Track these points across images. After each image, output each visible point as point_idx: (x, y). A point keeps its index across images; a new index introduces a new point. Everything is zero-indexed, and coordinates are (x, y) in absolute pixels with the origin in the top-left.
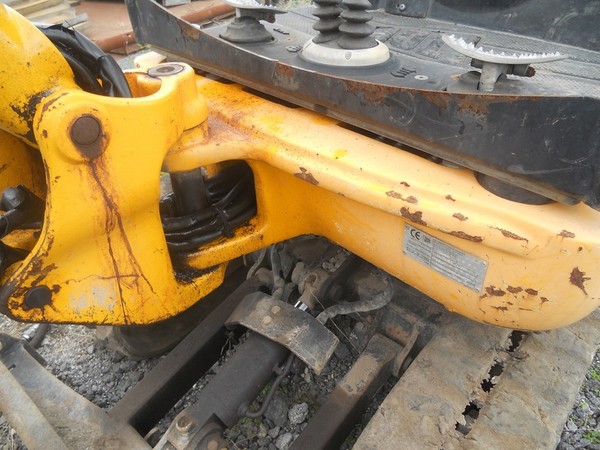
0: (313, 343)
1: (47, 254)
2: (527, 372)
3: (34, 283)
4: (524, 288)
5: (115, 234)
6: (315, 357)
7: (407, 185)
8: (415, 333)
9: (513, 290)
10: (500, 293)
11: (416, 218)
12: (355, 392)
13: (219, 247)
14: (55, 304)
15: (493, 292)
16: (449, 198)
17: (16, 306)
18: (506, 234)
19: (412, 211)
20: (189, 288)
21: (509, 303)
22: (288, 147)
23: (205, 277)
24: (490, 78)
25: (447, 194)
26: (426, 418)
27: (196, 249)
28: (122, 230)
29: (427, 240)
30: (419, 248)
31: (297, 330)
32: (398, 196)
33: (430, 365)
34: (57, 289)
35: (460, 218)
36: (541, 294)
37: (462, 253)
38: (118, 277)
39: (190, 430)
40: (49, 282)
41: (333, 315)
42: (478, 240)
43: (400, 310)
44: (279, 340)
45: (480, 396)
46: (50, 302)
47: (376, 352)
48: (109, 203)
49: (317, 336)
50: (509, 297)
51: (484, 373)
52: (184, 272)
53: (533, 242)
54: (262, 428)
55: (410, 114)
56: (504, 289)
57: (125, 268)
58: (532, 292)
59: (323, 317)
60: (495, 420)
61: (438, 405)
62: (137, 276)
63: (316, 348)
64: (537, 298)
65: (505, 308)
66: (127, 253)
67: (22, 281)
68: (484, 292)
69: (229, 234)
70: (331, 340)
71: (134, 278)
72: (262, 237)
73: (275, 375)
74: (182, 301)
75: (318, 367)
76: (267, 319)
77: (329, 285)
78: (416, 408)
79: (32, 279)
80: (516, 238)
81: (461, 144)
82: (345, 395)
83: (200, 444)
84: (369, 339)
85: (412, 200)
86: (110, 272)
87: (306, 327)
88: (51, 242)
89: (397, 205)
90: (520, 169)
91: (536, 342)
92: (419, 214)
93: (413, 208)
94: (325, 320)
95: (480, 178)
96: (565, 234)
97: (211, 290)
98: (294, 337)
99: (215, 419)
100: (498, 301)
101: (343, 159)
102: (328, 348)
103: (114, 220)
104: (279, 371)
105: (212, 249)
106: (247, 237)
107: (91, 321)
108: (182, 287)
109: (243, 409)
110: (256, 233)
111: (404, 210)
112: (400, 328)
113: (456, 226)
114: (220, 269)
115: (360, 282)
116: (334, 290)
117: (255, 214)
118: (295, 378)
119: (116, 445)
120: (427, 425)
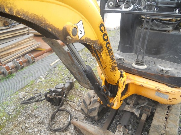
2: (172, 112)
6: (138, 114)
7: (158, 86)
8: (151, 109)
10: (171, 99)
11: (160, 90)
15: (169, 99)
16: (164, 88)
18: (172, 92)
21: (172, 101)
22: (138, 82)
24: (165, 72)
30: (158, 94)
31: (134, 110)
33: (158, 112)
38: (117, 102)
41: (138, 107)
42: (168, 93)
43: (147, 105)
44: (132, 112)
45: (167, 116)
47: (145, 113)
51: (166, 113)
53: (175, 92)
58: (175, 99)
60: (170, 119)
61: (162, 117)
63: (137, 112)
70: (139, 111)
72: (128, 95)
75: (138, 115)
76: (129, 108)
78: (159, 118)
81: (165, 81)
82: (143, 120)
83: (124, 130)
85: (159, 88)
89: (157, 89)
90: (173, 84)
93: (159, 89)
95: (167, 85)
96: (179, 91)
99: (125, 126)
101: (148, 83)
108: (120, 103)
112: (147, 109)
113: (165, 91)
117: (127, 91)
119: (107, 133)
120: (161, 120)
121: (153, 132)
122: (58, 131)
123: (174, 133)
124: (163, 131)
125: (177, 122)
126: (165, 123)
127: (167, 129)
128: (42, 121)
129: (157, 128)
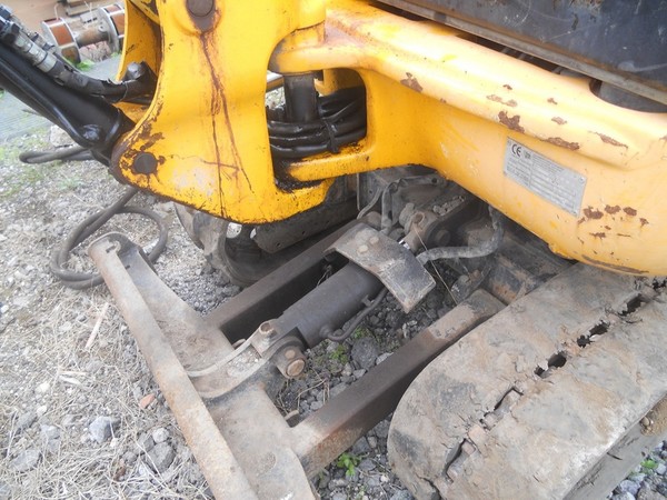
0: (406, 278)
1: (155, 120)
2: (635, 336)
3: (143, 148)
4: (622, 207)
5: (220, 117)
7: (509, 88)
9: (612, 210)
10: (598, 215)
11: (514, 124)
12: (443, 337)
13: (323, 161)
14: (159, 174)
15: (593, 215)
16: (551, 101)
17: (126, 167)
18: (605, 139)
19: (510, 116)
20: (288, 197)
21: (607, 228)
22: (398, 53)
23: (305, 191)
25: (549, 97)
26: (504, 355)
27: (299, 158)
28: (227, 117)
29: (528, 156)
30: (519, 167)
31: (391, 263)
32: (498, 99)
33: (524, 310)
34: (162, 160)
35: (559, 121)
36: (640, 215)
37: (561, 168)
38: (219, 165)
39: (272, 336)
40: (157, 150)
41: (434, 257)
42: (574, 147)
43: (509, 265)
44: (372, 269)
45: (572, 349)
46: (155, 172)
47: (474, 305)
48: (216, 83)
49: (413, 273)
50: (607, 219)
51: (584, 329)
52: (285, 182)
53: (633, 148)
54: (347, 367)
55: (525, 12)
56: (602, 210)
57: (227, 158)
58: (631, 212)
59: (423, 257)
60: (582, 369)
61: (521, 346)
62: (237, 169)
63: (408, 284)
64: (636, 219)
65: (603, 235)
66: (230, 143)
67: (133, 143)
68: (582, 215)
69: (334, 150)
70: (427, 280)
71: (234, 170)
72: (367, 159)
73: (363, 307)
74: (279, 209)
75: (407, 304)
76: (364, 248)
77: (436, 228)
78: (495, 345)
79: (141, 143)
80: (616, 144)
81: (573, 41)
82: (431, 337)
83: (279, 351)
84: (472, 292)
85: (512, 103)
86: (212, 158)
87: (401, 261)
88: (160, 108)
90: (630, 66)
91: (655, 310)
92: (516, 119)
93: (511, 112)
94: (425, 261)
97: (309, 206)
98: (387, 270)
99: (296, 332)
100: (595, 226)
101: (450, 63)
102: (422, 287)
103: (219, 103)
104: (368, 303)
105: (315, 161)
106: (353, 156)
107: (190, 203)
108: (280, 194)
109: (326, 330)
110: (362, 154)
111: (502, 114)
112: (507, 287)
113: (554, 131)
114: (321, 186)
115: (471, 232)
116: (440, 234)
117: (364, 136)
118: (391, 331)
119: (206, 344)
120: (503, 361)
121: (415, 412)
122: (71, 283)
123: (544, 472)
124: (477, 433)
125: (626, 409)
126: (523, 387)
127: (506, 428)
128: (55, 235)
129: (444, 394)
